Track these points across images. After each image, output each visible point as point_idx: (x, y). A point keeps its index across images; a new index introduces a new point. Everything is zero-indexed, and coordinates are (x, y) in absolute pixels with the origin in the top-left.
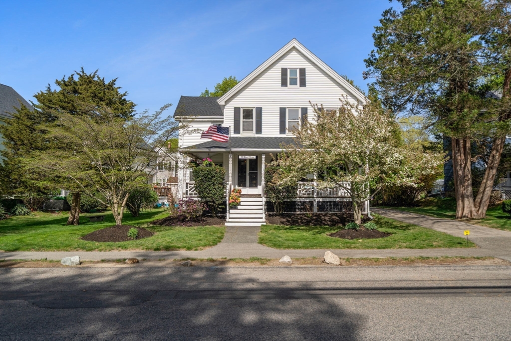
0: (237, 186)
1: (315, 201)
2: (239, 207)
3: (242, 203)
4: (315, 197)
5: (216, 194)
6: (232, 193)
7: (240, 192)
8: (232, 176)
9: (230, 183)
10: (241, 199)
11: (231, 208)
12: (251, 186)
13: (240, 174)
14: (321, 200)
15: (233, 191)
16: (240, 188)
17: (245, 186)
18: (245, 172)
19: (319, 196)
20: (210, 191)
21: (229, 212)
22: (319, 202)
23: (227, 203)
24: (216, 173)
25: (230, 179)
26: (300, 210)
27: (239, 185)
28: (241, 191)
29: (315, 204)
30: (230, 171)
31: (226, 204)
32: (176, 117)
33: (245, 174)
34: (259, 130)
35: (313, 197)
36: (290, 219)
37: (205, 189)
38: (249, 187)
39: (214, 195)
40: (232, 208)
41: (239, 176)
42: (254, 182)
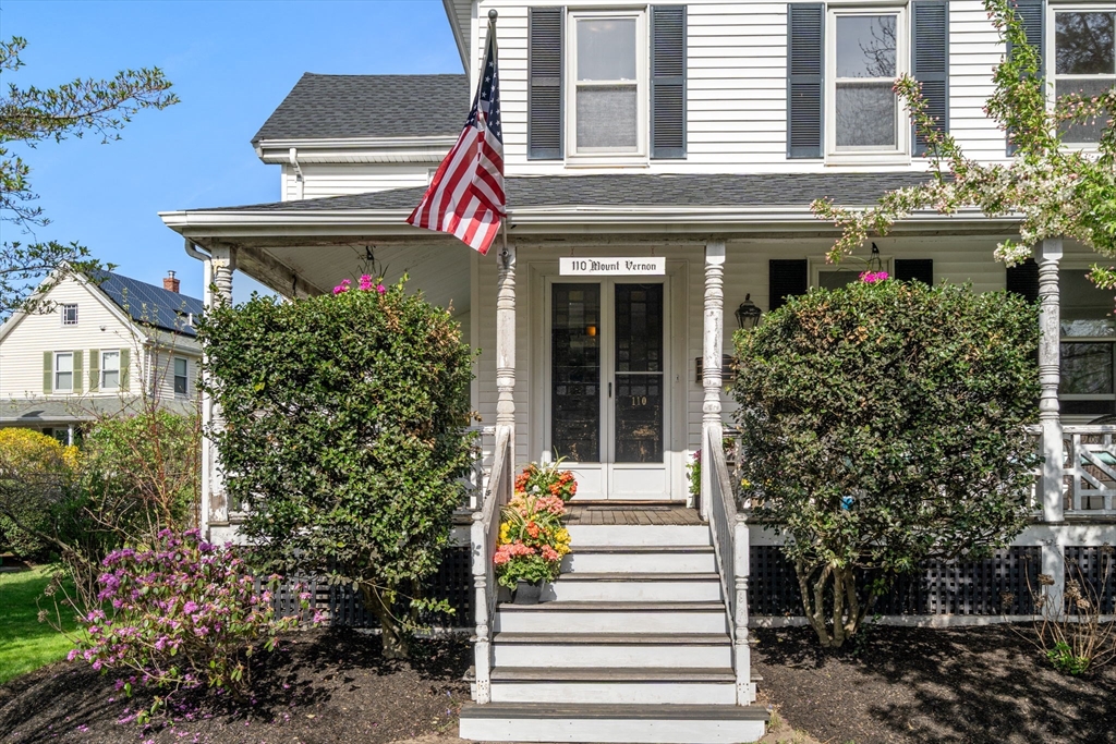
0: (547, 456)
1: (1052, 544)
2: (563, 591)
3: (580, 564)
4: (1052, 515)
5: (384, 501)
6: (516, 496)
7: (563, 488)
8: (515, 391)
9: (503, 430)
10: (577, 535)
11: (507, 597)
12: (625, 453)
13: (562, 391)
14: (1091, 537)
15: (525, 486)
16: (563, 466)
17: (590, 454)
18: (595, 377)
19: (1078, 511)
20: (337, 479)
21: (493, 633)
22: (1074, 552)
23: (479, 567)
24: (381, 344)
25: (506, 405)
26: (954, 603)
27: (560, 448)
28: (570, 480)
29: (1052, 563)
30: (506, 355)
31: (469, 579)
32: (264, 144)
33: (590, 390)
34: (670, 135)
35: (1041, 522)
36: (946, 693)
37: (295, 465)
38: (618, 460)
39: (366, 513)
40: (513, 597)
41: (556, 400)
42: (643, 432)
